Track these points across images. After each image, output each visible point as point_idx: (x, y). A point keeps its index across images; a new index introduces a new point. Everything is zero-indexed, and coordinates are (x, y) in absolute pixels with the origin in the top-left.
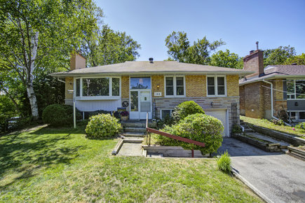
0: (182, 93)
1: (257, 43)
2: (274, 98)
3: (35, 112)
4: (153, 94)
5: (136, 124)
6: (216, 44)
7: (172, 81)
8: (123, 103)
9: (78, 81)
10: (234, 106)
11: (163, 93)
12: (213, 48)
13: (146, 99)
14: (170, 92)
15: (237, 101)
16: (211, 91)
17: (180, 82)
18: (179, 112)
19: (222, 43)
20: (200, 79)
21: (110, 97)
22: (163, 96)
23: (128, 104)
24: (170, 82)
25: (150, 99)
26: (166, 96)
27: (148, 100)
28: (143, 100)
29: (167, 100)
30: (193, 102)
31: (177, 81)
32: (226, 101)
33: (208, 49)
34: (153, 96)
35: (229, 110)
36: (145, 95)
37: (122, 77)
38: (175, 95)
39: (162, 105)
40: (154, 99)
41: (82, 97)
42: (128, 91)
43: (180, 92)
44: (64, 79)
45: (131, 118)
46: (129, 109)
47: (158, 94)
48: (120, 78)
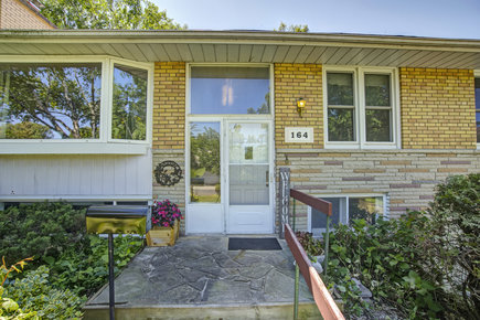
4: (279, 134)
7: (350, 87)
8: (158, 172)
11: (318, 132)
13: (249, 154)
14: (342, 129)
17: (378, 91)
20: (451, 81)
22: (318, 143)
23: (178, 172)
24: (340, 92)
25: (265, 155)
26: (328, 145)
27: (258, 158)
28: (240, 159)
29: (335, 159)
31: (368, 90)
34: (279, 142)
38: (361, 142)
39: (315, 179)
40: (285, 155)
42: (181, 119)
43: (380, 128)
46: (182, 192)
47: (300, 135)
48: (149, 67)
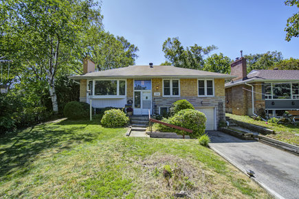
0: (177, 94)
1: (241, 52)
2: (255, 98)
3: (55, 108)
4: (153, 94)
5: (140, 118)
6: (209, 49)
7: (169, 83)
8: (128, 102)
9: (91, 82)
10: (220, 105)
11: (161, 93)
12: (206, 52)
13: (147, 98)
14: (167, 92)
15: (223, 100)
16: (201, 92)
17: (175, 84)
18: (174, 108)
19: (215, 48)
20: (192, 81)
21: (118, 96)
22: (161, 96)
23: (132, 102)
24: (167, 84)
25: (150, 98)
26: (164, 96)
28: (145, 99)
29: (165, 99)
30: (185, 100)
31: (173, 84)
32: (214, 100)
33: (202, 53)
34: (153, 96)
35: (217, 108)
36: (146, 95)
37: (128, 80)
38: (171, 95)
39: (161, 103)
40: (154, 99)
41: (94, 96)
42: (132, 91)
44: (79, 81)
45: (134, 114)
46: (133, 106)
47: (157, 94)
48: (126, 80)
